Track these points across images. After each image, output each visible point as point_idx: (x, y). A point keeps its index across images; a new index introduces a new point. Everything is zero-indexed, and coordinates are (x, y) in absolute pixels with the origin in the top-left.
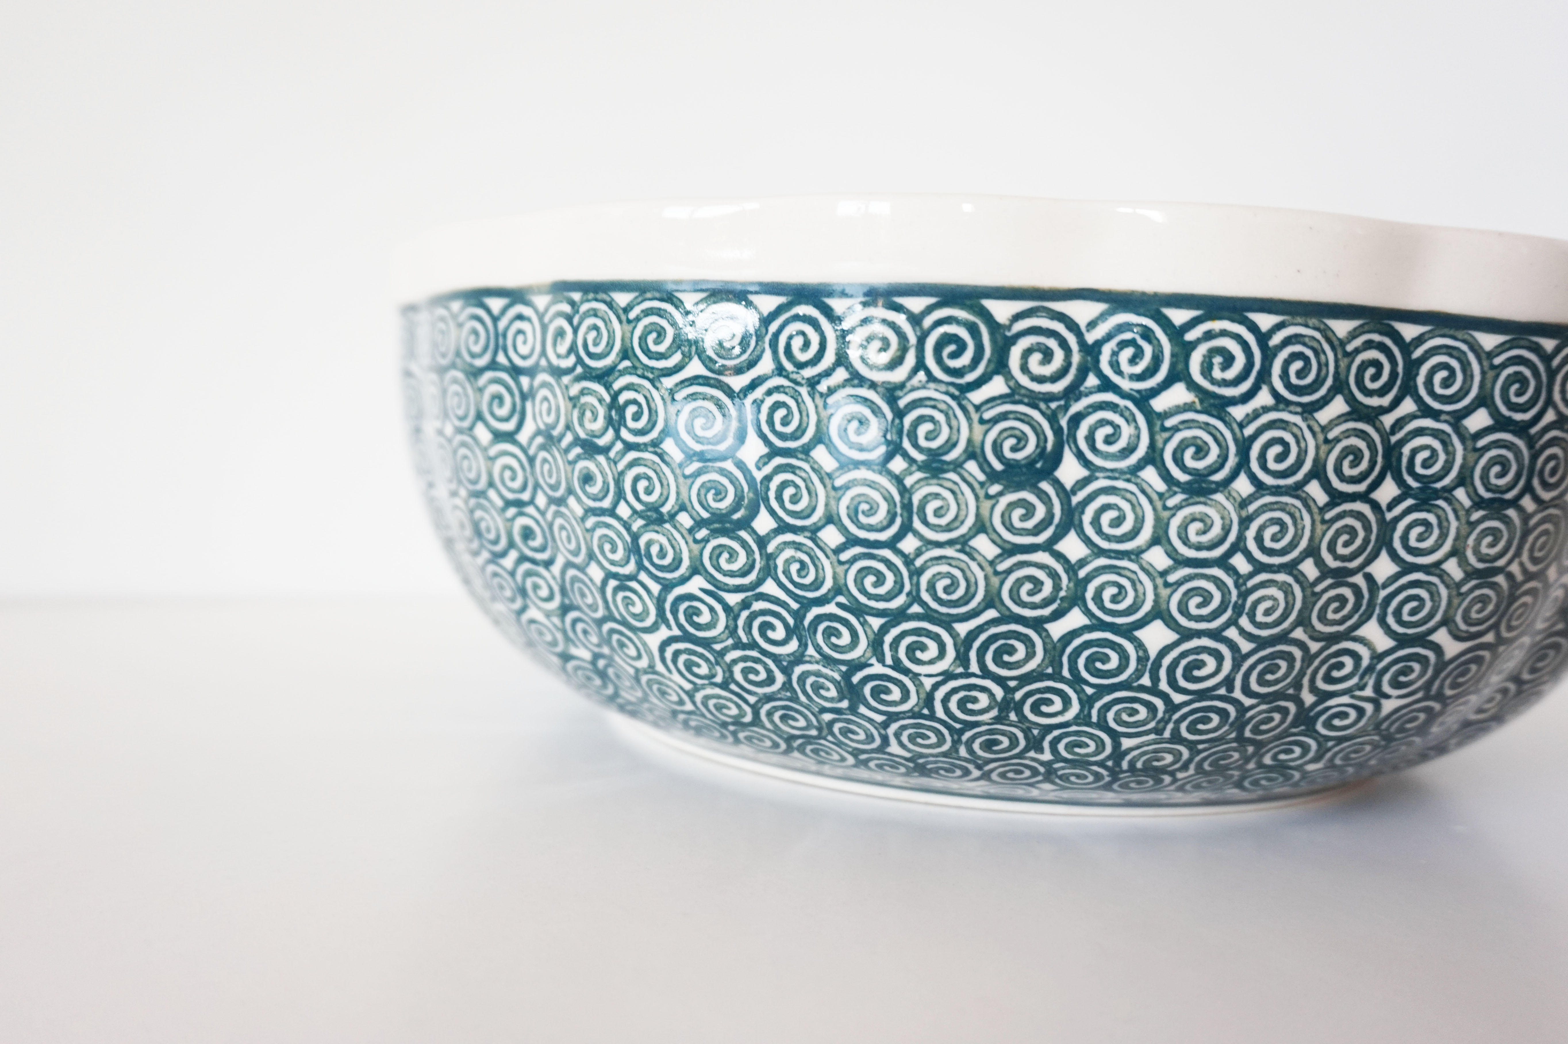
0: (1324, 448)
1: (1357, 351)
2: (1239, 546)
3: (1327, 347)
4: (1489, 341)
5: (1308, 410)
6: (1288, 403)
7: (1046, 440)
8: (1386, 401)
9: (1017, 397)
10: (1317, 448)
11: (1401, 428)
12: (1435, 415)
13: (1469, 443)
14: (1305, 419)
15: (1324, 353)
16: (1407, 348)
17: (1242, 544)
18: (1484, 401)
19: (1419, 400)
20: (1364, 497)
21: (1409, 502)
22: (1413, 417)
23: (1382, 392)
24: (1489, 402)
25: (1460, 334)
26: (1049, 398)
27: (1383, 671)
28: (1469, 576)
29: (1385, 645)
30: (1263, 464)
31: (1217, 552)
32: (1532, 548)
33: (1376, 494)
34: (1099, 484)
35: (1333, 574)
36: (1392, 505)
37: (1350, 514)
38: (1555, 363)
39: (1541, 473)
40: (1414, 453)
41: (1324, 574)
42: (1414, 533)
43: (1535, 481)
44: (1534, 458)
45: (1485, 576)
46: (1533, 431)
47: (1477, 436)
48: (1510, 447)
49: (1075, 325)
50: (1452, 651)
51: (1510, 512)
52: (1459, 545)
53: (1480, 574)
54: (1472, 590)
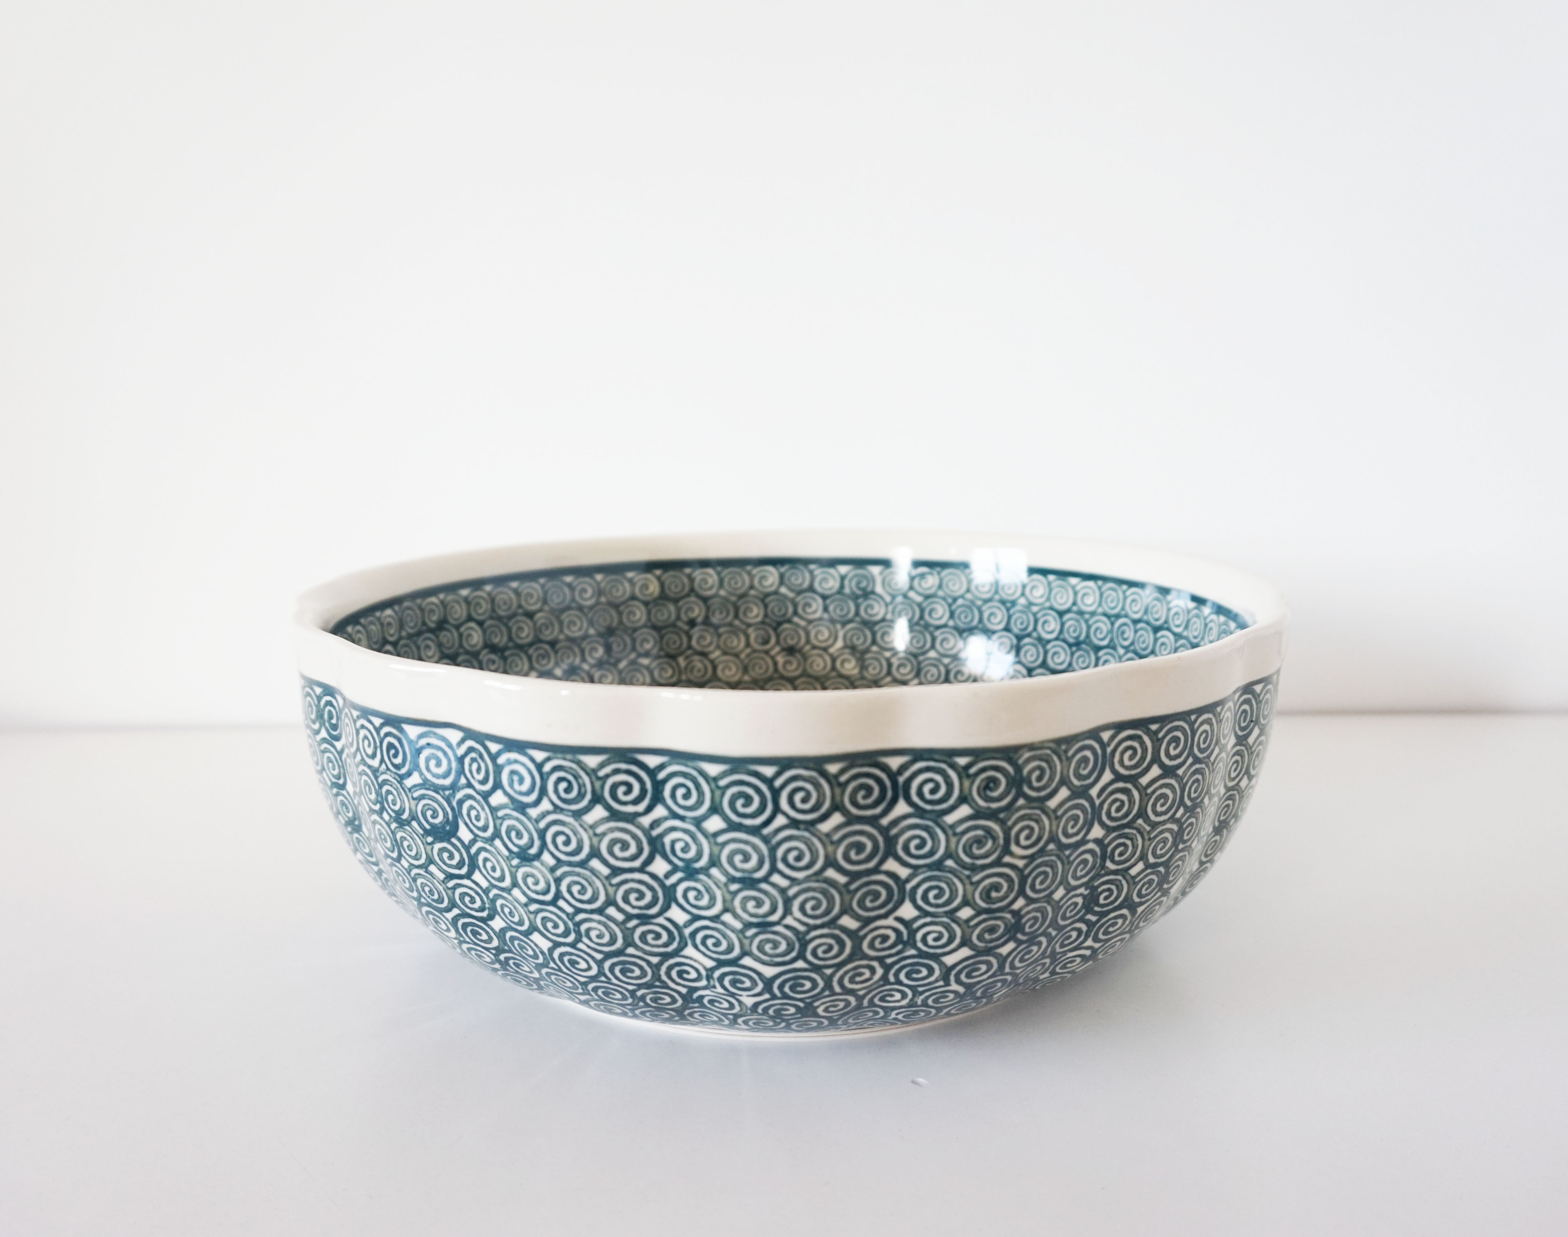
0: (595, 841)
1: (607, 776)
2: (558, 896)
3: (582, 774)
4: (713, 770)
5: (578, 815)
6: (562, 810)
7: (448, 814)
8: (641, 807)
9: (427, 786)
10: (590, 839)
11: (659, 825)
12: (682, 818)
13: (712, 840)
14: (576, 820)
15: (581, 778)
16: (652, 773)
17: (560, 894)
18: (715, 810)
19: (668, 807)
20: (642, 870)
21: (679, 875)
22: (666, 819)
23: (636, 802)
24: (720, 811)
25: (690, 763)
26: (444, 788)
27: (721, 979)
28: (748, 925)
29: (710, 964)
30: (556, 847)
31: (549, 897)
32: (802, 909)
33: (651, 868)
34: (479, 844)
35: (637, 916)
36: (668, 875)
37: (633, 880)
38: (778, 783)
39: (785, 860)
40: (673, 843)
41: (629, 917)
42: (691, 895)
43: (781, 866)
44: (773, 850)
45: (764, 926)
46: (766, 831)
47: (716, 835)
48: (746, 842)
49: (450, 746)
50: (769, 972)
51: (764, 886)
52: (728, 905)
53: (757, 925)
54: (756, 935)
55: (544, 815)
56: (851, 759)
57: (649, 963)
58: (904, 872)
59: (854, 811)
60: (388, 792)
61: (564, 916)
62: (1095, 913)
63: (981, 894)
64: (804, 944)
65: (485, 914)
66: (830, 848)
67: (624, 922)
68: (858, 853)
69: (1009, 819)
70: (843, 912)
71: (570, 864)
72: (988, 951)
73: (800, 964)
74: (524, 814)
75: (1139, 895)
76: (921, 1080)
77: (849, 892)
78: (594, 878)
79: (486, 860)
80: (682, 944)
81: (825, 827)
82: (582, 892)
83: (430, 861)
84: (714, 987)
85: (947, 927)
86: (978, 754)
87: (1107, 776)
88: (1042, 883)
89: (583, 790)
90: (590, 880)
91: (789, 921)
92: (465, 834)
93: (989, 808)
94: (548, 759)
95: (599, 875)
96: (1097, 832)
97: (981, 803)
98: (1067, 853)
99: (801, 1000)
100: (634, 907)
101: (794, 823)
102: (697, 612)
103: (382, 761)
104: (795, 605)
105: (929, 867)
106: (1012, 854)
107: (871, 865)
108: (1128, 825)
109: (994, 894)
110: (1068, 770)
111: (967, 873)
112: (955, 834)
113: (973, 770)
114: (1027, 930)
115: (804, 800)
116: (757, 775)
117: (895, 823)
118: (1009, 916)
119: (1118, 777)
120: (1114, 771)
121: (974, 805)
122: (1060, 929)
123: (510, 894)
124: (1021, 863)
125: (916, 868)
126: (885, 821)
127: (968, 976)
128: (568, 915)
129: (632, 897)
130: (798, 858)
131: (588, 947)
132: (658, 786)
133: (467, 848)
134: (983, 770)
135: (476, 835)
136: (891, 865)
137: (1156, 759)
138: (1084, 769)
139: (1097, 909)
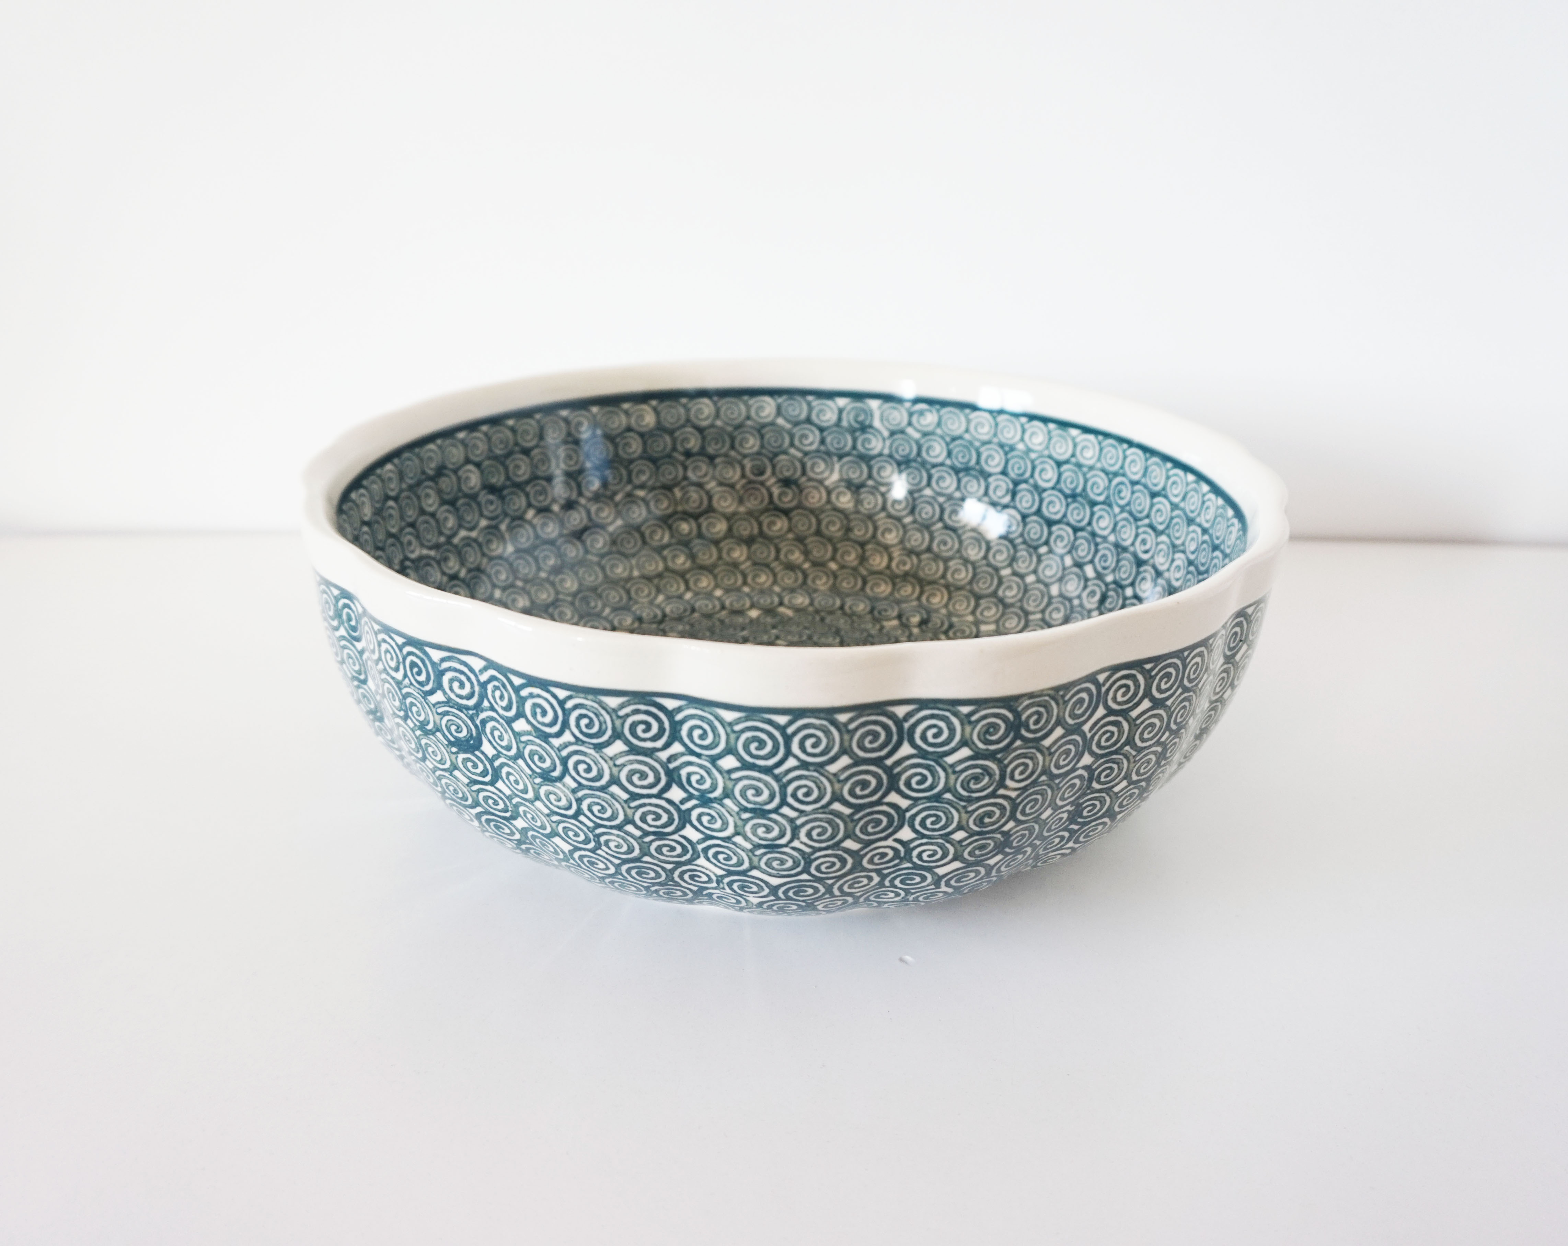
0: (615, 770)
1: (627, 715)
2: (579, 812)
3: (603, 712)
4: (729, 716)
5: (599, 747)
6: (584, 742)
7: (471, 730)
8: (659, 744)
9: (451, 704)
10: (610, 769)
11: (675, 760)
12: (699, 756)
13: (725, 775)
14: (597, 752)
15: (602, 715)
16: (670, 714)
17: (582, 811)
18: (730, 750)
19: (684, 745)
20: (659, 796)
21: (694, 802)
22: (683, 754)
23: (654, 739)
24: (734, 752)
25: (707, 709)
26: (468, 708)
27: (730, 884)
28: (758, 846)
29: (721, 872)
30: (578, 773)
31: (571, 812)
32: (809, 835)
33: (668, 795)
34: (502, 760)
35: (654, 833)
36: (683, 802)
37: (650, 805)
38: (790, 730)
39: (794, 795)
40: (689, 775)
41: (646, 834)
42: (705, 819)
43: (790, 800)
44: (783, 787)
45: (772, 847)
46: (777, 771)
47: (730, 772)
48: (759, 780)
49: (472, 670)
50: (775, 881)
51: (774, 816)
52: (740, 830)
53: (765, 847)
54: (765, 854)
55: (566, 745)
56: (860, 709)
57: (663, 869)
58: (904, 803)
59: (861, 754)
60: (412, 704)
61: (585, 829)
62: (1078, 823)
63: (975, 820)
64: (809, 862)
65: (508, 815)
66: (837, 786)
67: (641, 837)
68: (862, 789)
69: (1006, 758)
70: (847, 837)
71: (591, 788)
72: (977, 863)
73: (805, 876)
74: (548, 743)
75: (1121, 806)
76: (908, 958)
77: (852, 821)
78: (614, 801)
79: (508, 774)
80: (695, 856)
81: (833, 768)
82: (602, 811)
83: (455, 767)
84: (724, 888)
85: (941, 846)
86: (979, 703)
87: (1101, 711)
88: (1032, 808)
89: (604, 727)
90: (610, 802)
91: (796, 844)
92: (487, 748)
93: (987, 750)
94: (570, 698)
95: (618, 798)
96: (1087, 760)
97: (981, 746)
98: (1057, 781)
99: (803, 901)
100: (650, 826)
101: (804, 765)
102: (693, 443)
103: (405, 676)
104: (792, 437)
105: (929, 799)
106: (1006, 787)
107: (875, 798)
108: (1116, 752)
109: (987, 820)
110: (1064, 713)
111: (963, 804)
112: (954, 772)
113: (974, 718)
114: (1015, 844)
115: (814, 746)
116: (770, 722)
117: (898, 763)
118: (999, 836)
119: (1111, 712)
120: (1106, 707)
121: (973, 747)
122: (1044, 839)
123: (533, 805)
124: (1013, 794)
125: (916, 800)
126: (889, 762)
127: (957, 881)
128: (588, 828)
129: (649, 818)
130: (807, 794)
131: (607, 853)
132: (676, 726)
133: (491, 761)
134: (985, 717)
135: (499, 752)
136: (893, 797)
137: (1148, 694)
138: (1079, 709)
139: (1080, 820)
